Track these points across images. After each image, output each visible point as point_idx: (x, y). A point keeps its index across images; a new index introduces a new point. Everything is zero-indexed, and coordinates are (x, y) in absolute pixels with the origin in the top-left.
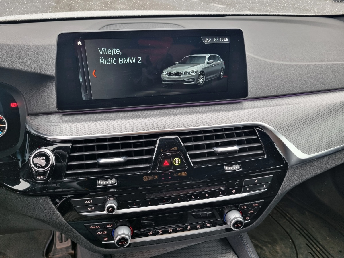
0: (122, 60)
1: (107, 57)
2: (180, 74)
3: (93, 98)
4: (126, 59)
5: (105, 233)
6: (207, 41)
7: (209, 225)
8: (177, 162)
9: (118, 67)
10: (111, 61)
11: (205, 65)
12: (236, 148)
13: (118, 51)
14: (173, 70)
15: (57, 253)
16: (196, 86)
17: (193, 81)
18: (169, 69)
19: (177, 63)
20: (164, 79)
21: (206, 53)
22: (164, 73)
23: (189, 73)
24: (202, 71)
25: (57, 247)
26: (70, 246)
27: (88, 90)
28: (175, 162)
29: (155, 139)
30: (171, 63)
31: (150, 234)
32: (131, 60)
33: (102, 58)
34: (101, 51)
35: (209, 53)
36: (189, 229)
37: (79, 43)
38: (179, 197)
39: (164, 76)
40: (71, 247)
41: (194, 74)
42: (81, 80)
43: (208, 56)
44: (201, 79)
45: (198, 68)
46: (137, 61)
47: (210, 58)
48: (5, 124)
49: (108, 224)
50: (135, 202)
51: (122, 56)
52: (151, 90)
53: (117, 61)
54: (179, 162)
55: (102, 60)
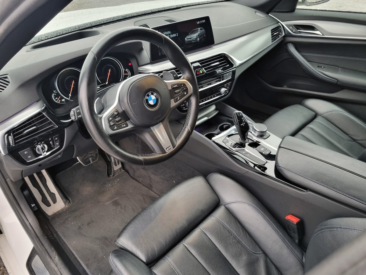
0: (171, 36)
2: (191, 38)
4: (173, 35)
6: (198, 23)
7: (216, 96)
8: (201, 72)
11: (199, 33)
12: (218, 63)
13: (169, 32)
14: (189, 37)
15: (115, 173)
16: (197, 42)
18: (187, 36)
19: (190, 34)
21: (198, 28)
24: (198, 36)
25: (115, 170)
26: (121, 167)
27: (161, 51)
35: (200, 27)
39: (186, 40)
41: (196, 37)
43: (199, 29)
44: (198, 39)
45: (196, 34)
46: (176, 35)
47: (200, 30)
48: (128, 73)
51: (171, 34)
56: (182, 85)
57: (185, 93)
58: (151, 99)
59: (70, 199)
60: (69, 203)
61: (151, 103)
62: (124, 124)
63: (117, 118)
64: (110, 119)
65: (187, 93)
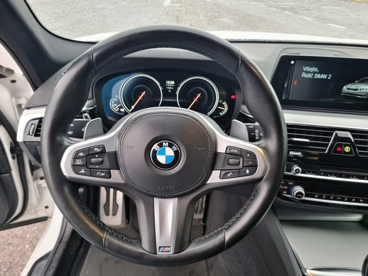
0: (317, 76)
1: (307, 72)
2: (357, 90)
3: (290, 98)
4: (320, 75)
5: (286, 188)
7: (362, 201)
8: (347, 150)
9: (313, 80)
10: (310, 76)
13: (316, 70)
14: (352, 86)
17: (365, 96)
18: (349, 85)
19: (357, 81)
20: (344, 92)
22: (344, 87)
23: (364, 90)
27: (288, 94)
28: (346, 149)
29: (333, 132)
30: (352, 81)
31: (316, 196)
32: (324, 76)
33: (304, 73)
34: (305, 68)
36: (346, 200)
37: (292, 62)
38: (344, 174)
39: (344, 89)
40: (202, 220)
42: (285, 86)
46: (328, 76)
48: (225, 108)
49: (290, 182)
50: (311, 171)
51: (318, 73)
52: (332, 98)
53: (314, 76)
54: (349, 150)
55: (304, 74)
56: (248, 155)
57: (248, 171)
58: (163, 153)
59: (131, 221)
60: (126, 224)
61: (162, 159)
62: (101, 172)
63: (96, 158)
64: (81, 154)
65: (252, 173)
